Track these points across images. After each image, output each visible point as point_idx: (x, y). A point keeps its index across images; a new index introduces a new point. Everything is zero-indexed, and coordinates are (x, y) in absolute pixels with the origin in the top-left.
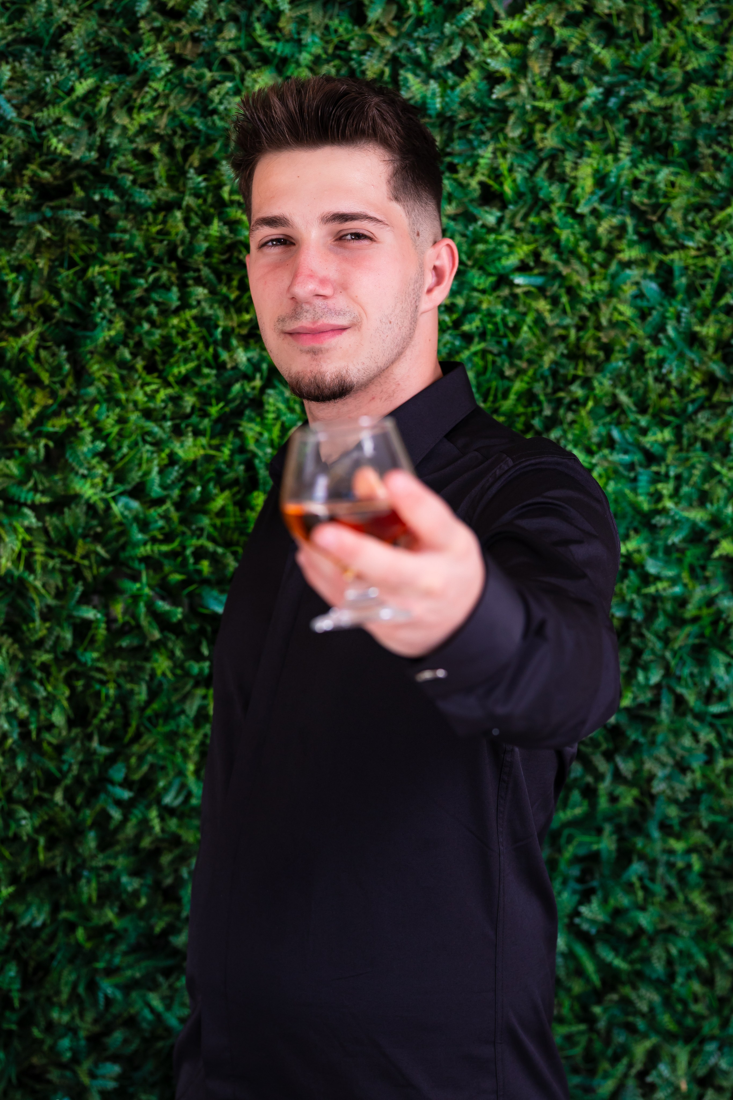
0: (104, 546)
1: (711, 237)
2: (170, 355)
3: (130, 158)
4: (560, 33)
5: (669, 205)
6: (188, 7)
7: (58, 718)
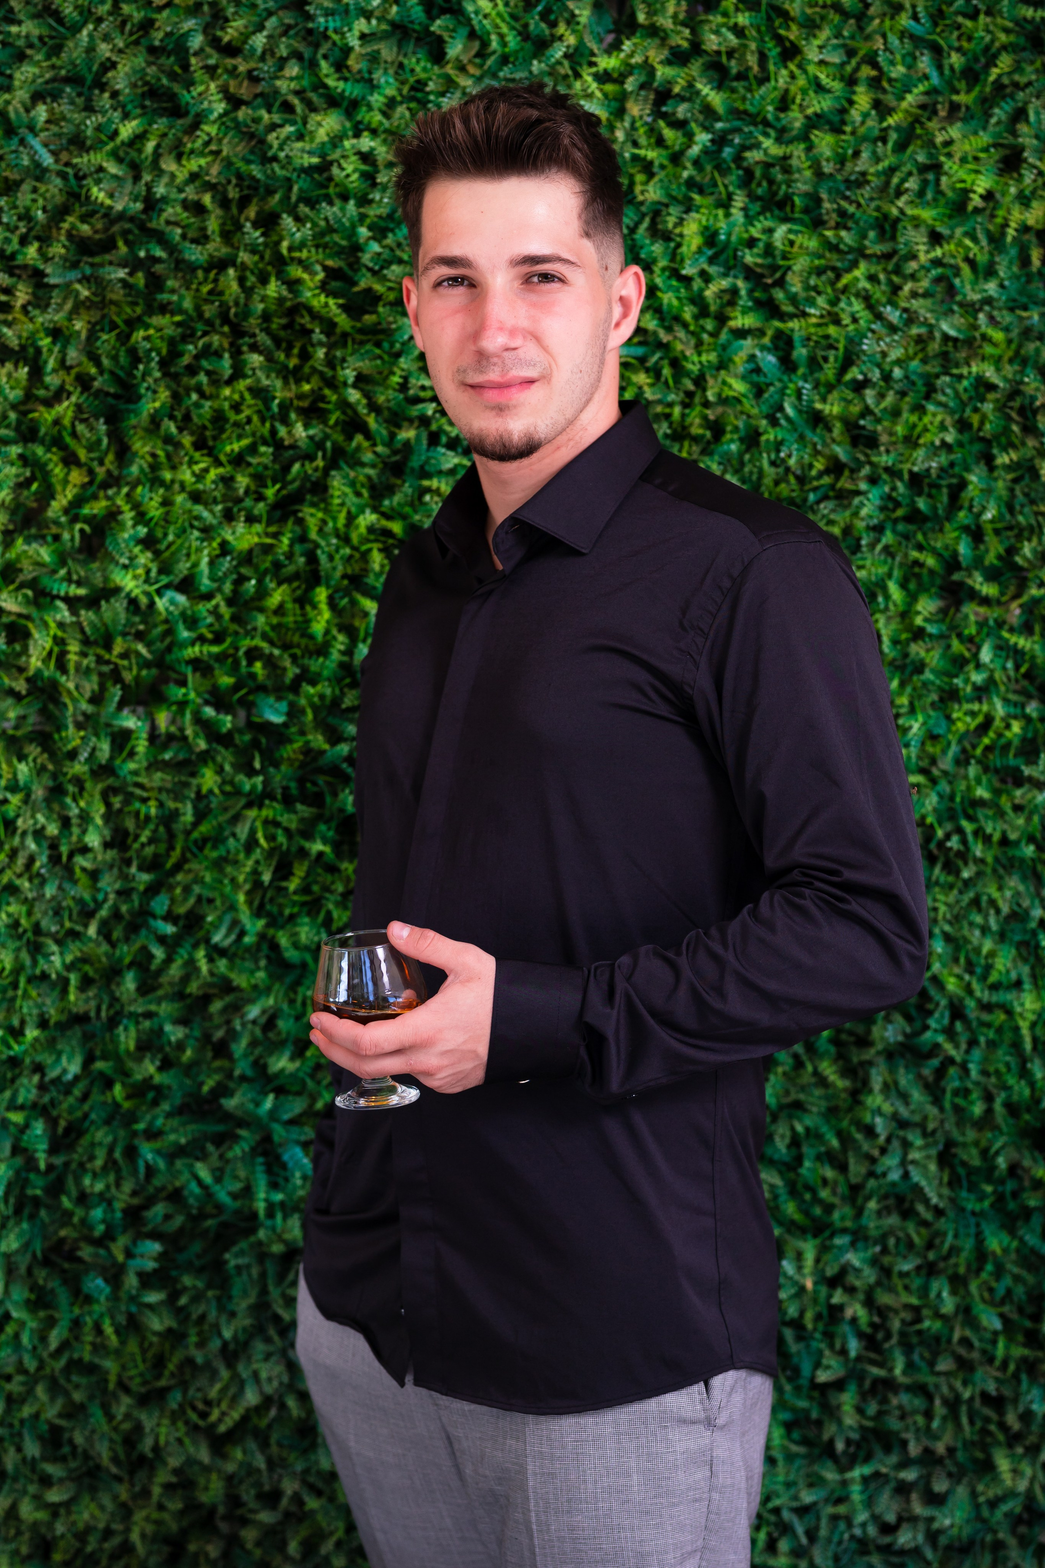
0: (148, 645)
1: (834, 302)
2: (222, 430)
3: (179, 209)
4: (662, 72)
5: (789, 268)
6: (245, 42)
7: (93, 839)
